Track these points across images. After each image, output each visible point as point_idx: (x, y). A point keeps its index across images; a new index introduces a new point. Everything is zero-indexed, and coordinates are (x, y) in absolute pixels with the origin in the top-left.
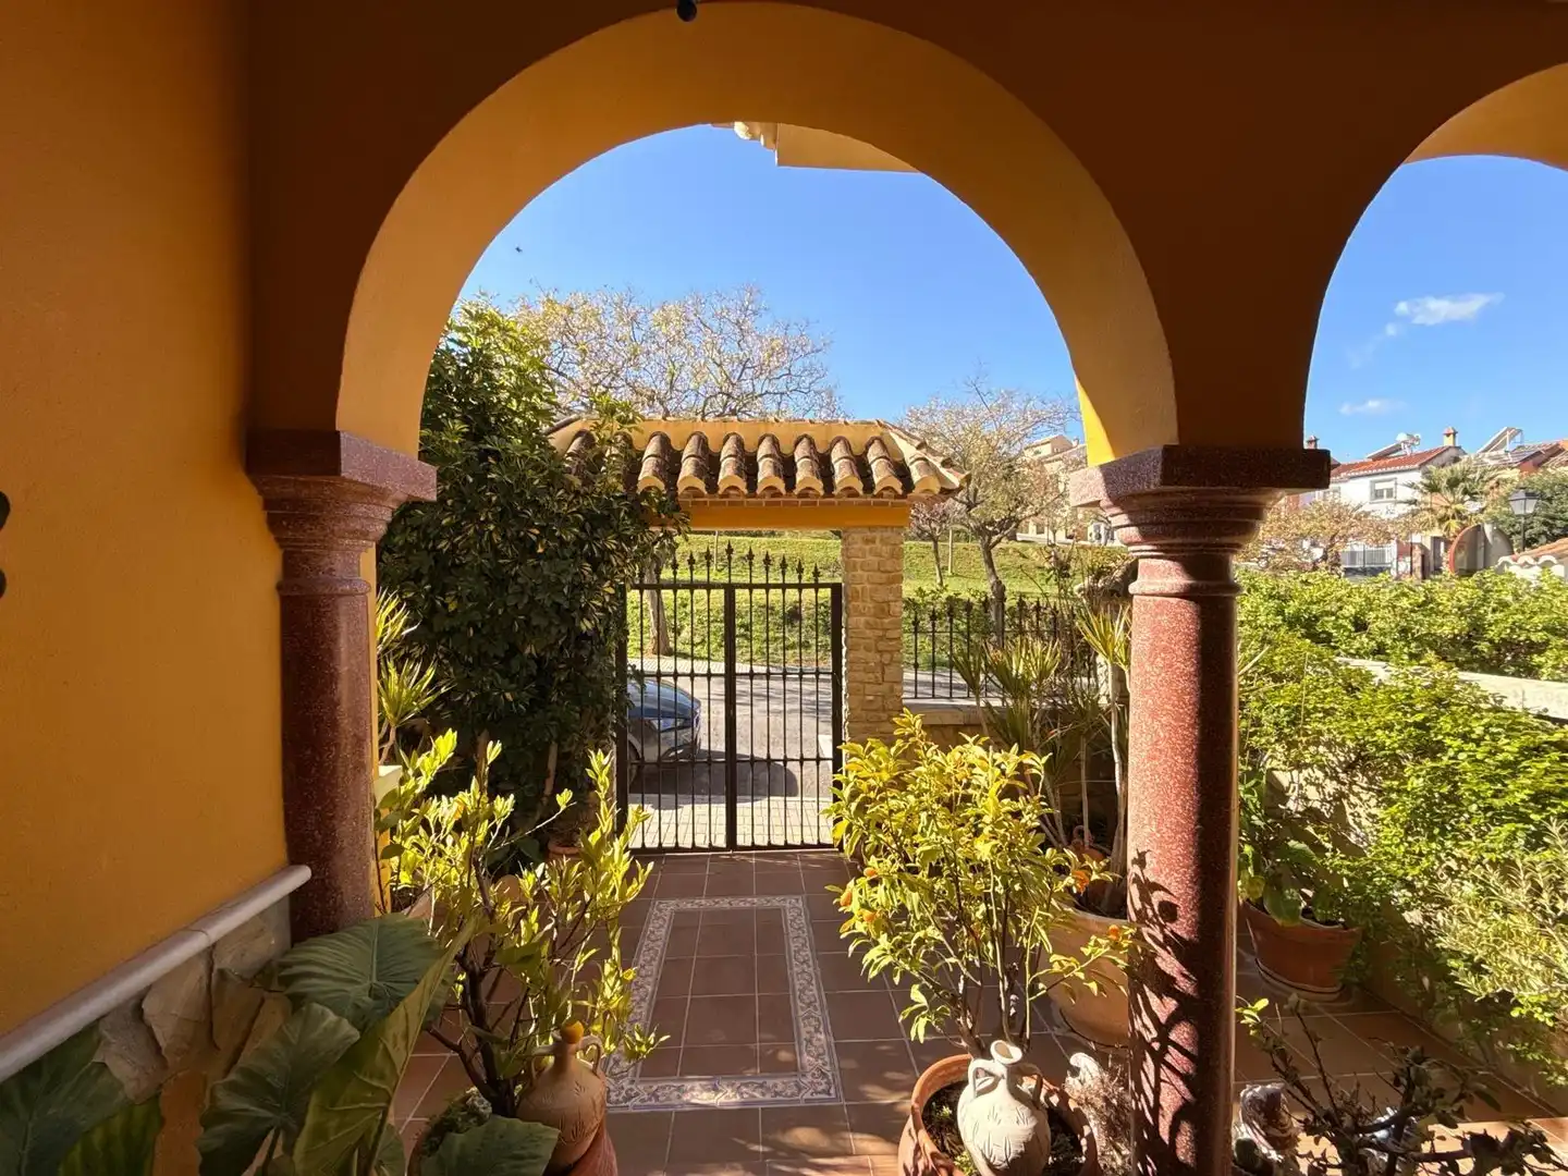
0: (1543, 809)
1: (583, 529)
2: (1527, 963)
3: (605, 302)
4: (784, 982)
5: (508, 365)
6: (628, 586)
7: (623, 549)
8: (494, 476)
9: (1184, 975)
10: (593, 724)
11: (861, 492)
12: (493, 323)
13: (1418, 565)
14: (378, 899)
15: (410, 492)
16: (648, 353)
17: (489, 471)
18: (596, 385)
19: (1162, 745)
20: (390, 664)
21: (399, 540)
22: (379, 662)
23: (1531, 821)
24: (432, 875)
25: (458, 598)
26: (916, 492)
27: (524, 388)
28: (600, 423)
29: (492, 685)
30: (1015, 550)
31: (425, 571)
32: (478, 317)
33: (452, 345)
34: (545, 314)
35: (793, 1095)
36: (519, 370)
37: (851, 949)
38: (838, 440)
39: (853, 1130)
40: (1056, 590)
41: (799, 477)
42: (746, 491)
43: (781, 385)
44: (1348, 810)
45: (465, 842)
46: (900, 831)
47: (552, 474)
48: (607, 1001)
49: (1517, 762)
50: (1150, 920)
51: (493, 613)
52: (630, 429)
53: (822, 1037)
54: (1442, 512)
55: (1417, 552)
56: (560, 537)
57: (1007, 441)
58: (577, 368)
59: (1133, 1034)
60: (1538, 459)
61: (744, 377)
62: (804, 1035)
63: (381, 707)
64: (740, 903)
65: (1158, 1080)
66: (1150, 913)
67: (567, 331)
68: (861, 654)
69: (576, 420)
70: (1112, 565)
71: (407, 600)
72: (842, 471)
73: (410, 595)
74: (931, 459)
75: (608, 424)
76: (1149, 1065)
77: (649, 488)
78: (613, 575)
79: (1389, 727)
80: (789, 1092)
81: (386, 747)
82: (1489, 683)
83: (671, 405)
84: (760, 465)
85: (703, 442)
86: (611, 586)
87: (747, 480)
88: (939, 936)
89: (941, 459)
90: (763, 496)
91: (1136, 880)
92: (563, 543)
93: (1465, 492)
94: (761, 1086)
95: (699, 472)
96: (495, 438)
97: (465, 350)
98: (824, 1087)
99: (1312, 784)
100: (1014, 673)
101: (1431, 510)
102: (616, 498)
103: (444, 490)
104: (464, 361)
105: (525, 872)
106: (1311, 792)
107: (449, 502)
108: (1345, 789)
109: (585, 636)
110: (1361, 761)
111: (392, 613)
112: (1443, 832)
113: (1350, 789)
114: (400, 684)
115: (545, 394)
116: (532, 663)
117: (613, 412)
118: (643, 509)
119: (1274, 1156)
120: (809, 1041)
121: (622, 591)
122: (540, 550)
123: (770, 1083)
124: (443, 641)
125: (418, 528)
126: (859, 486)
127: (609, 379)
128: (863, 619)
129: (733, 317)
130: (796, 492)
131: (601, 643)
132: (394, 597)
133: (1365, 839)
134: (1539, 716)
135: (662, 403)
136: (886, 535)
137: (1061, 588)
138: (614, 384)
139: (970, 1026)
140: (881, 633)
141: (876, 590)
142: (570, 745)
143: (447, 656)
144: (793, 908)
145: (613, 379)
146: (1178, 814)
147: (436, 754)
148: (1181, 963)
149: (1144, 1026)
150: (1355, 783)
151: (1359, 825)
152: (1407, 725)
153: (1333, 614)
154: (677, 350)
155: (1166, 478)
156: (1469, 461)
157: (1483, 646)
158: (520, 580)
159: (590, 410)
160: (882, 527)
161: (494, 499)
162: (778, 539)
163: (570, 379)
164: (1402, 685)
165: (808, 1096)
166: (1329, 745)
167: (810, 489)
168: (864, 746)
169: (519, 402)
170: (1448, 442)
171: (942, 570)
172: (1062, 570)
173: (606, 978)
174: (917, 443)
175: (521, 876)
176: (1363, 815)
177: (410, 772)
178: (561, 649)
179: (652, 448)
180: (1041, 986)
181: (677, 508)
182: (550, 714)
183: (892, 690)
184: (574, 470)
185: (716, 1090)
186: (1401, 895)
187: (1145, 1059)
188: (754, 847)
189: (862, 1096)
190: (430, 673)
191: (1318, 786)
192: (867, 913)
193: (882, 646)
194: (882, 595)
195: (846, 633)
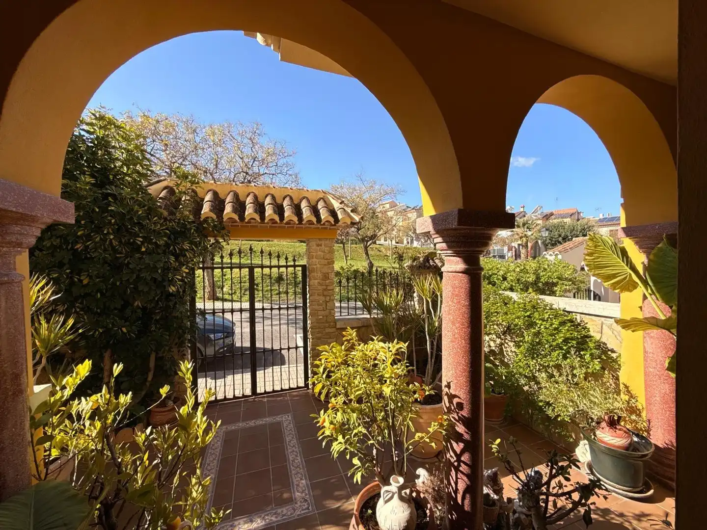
0: (567, 345)
1: (169, 238)
2: (567, 403)
3: (178, 121)
4: (285, 458)
5: (121, 147)
6: (196, 268)
7: (193, 249)
8: (113, 208)
9: (466, 432)
10: (177, 340)
11: (315, 223)
12: (111, 122)
13: (514, 254)
14: (34, 472)
15: (55, 218)
16: (203, 149)
17: (109, 205)
18: (174, 163)
19: (456, 336)
20: (42, 318)
21: (47, 243)
22: (32, 318)
23: (563, 349)
24: (75, 447)
25: (91, 277)
26: (340, 223)
27: (131, 160)
28: (179, 182)
29: (113, 324)
30: (376, 248)
31: (66, 261)
32: (102, 118)
33: (83, 133)
34: (142, 122)
35: (291, 514)
36: (128, 151)
37: (324, 444)
38: (304, 198)
39: (322, 524)
40: (398, 266)
41: (286, 214)
42: (259, 221)
43: (272, 170)
44: (504, 350)
45: (98, 424)
46: (346, 385)
47: (150, 209)
48: (194, 499)
49: (558, 328)
50: (453, 411)
51: (114, 284)
52: (196, 187)
53: (304, 482)
54: (521, 235)
55: (514, 249)
56: (156, 243)
57: (373, 202)
58: (162, 153)
59: (446, 460)
60: (547, 217)
61: (254, 165)
62: (295, 483)
63: (34, 345)
64: (260, 422)
65: (457, 478)
66: (453, 408)
67: (155, 133)
68: (316, 297)
69: (164, 180)
70: (419, 255)
71: (53, 278)
72: (306, 213)
73: (55, 276)
74: (346, 209)
75: (183, 183)
76: (453, 473)
77: (208, 217)
78: (188, 262)
79: (518, 318)
80: (289, 513)
81: (40, 368)
82: (548, 299)
83: (216, 176)
84: (267, 208)
85: (236, 195)
86: (186, 268)
87: (260, 216)
88: (364, 431)
89: (351, 209)
90: (268, 223)
91: (447, 394)
92: (157, 246)
93: (527, 228)
94: (275, 513)
95: (235, 210)
96: (113, 187)
97: (92, 137)
98: (306, 506)
99: (492, 340)
100: (385, 303)
101: (518, 234)
102: (188, 222)
103: (79, 215)
104: (91, 142)
105: (139, 434)
106: (492, 344)
107: (83, 222)
108: (503, 341)
109: (171, 295)
110: (508, 330)
111: (42, 288)
112: (538, 356)
113: (505, 342)
114: (49, 329)
115: (145, 165)
116: (139, 311)
117: (187, 177)
118: (204, 228)
119: (496, 497)
120: (298, 485)
121: (193, 271)
122: (143, 249)
123: (279, 511)
124: (80, 301)
125: (60, 237)
126: (314, 220)
127: (181, 160)
128: (316, 281)
129: (248, 136)
130: (285, 222)
131: (181, 298)
132: (44, 278)
133: (510, 360)
134: (564, 311)
135: (211, 174)
136: (326, 242)
137: (400, 265)
138: (184, 163)
139: (379, 470)
140: (325, 287)
141: (323, 268)
142: (164, 352)
143: (82, 309)
144: (286, 421)
145: (183, 161)
146: (463, 365)
147: (77, 374)
148: (465, 427)
149: (451, 456)
150: (506, 339)
151: (508, 355)
152: (525, 317)
153: (496, 274)
154: (219, 149)
155: (460, 223)
156: (528, 217)
157: (540, 285)
158: (131, 266)
159: (170, 176)
160: (325, 239)
161: (113, 221)
162: (271, 243)
163: (158, 158)
164: (522, 301)
165: (299, 513)
166: (497, 325)
167: (291, 220)
168: (329, 347)
169: (128, 169)
170: (522, 210)
171: (346, 257)
172: (401, 258)
173: (193, 486)
174: (340, 201)
175: (137, 436)
176: (509, 351)
177: (58, 388)
178: (157, 301)
179: (208, 197)
180: (410, 447)
181: (224, 228)
182: (150, 338)
183: (330, 313)
184: (163, 207)
185: (252, 521)
186: (523, 381)
187: (451, 470)
188: (265, 393)
189: (324, 507)
190: (71, 322)
191: (494, 341)
192: (332, 426)
193: (325, 293)
194: (325, 270)
195: (309, 288)
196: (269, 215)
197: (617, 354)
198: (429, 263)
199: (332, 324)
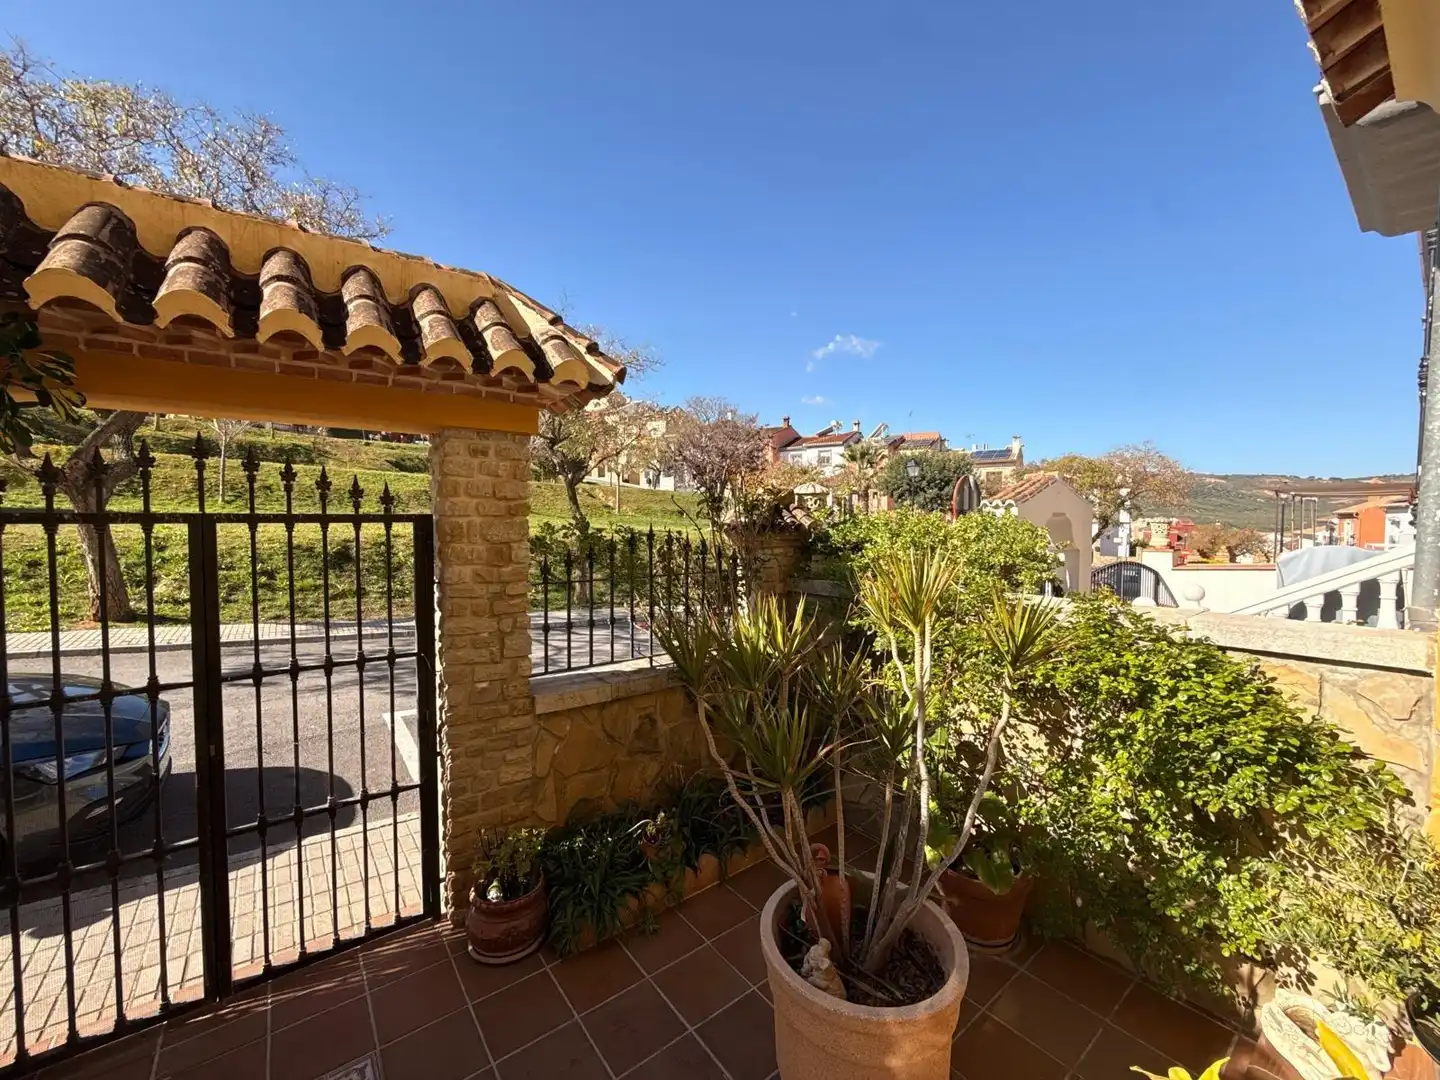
11: (469, 370)
26: (553, 382)
38: (425, 287)
41: (352, 326)
42: (231, 333)
54: (857, 474)
60: (896, 444)
68: (467, 621)
72: (433, 331)
74: (571, 340)
84: (267, 291)
85: (115, 222)
89: (585, 343)
101: (851, 473)
126: (465, 359)
128: (468, 569)
130: (347, 350)
136: (504, 444)
140: (497, 588)
141: (490, 526)
156: (867, 442)
160: (498, 432)
167: (374, 350)
170: (855, 429)
174: (550, 316)
183: (514, 669)
188: (270, 972)
193: (500, 607)
194: (499, 533)
195: (441, 591)
196: (276, 314)
197: (1371, 763)
198: (782, 518)
199: (520, 702)
